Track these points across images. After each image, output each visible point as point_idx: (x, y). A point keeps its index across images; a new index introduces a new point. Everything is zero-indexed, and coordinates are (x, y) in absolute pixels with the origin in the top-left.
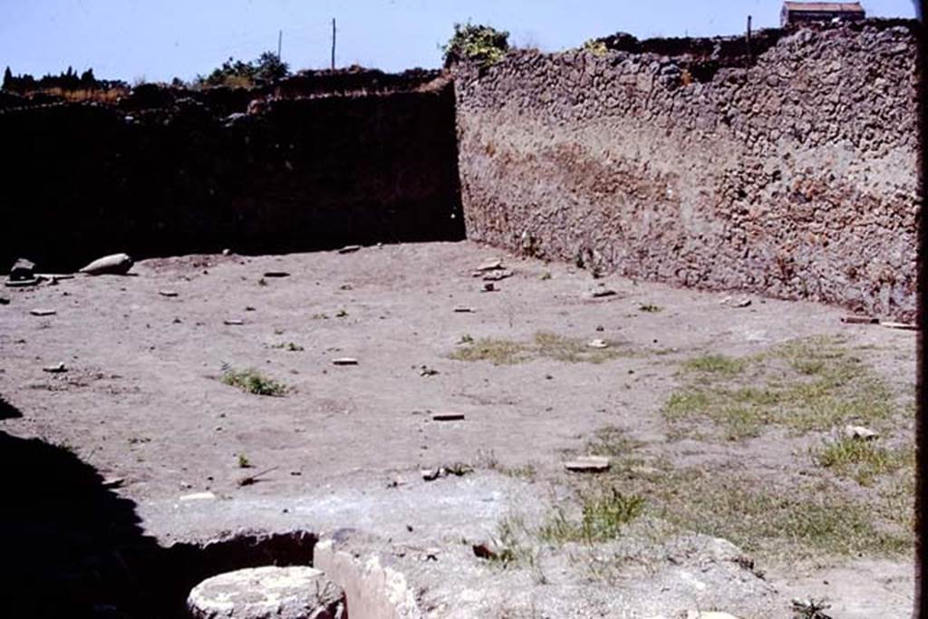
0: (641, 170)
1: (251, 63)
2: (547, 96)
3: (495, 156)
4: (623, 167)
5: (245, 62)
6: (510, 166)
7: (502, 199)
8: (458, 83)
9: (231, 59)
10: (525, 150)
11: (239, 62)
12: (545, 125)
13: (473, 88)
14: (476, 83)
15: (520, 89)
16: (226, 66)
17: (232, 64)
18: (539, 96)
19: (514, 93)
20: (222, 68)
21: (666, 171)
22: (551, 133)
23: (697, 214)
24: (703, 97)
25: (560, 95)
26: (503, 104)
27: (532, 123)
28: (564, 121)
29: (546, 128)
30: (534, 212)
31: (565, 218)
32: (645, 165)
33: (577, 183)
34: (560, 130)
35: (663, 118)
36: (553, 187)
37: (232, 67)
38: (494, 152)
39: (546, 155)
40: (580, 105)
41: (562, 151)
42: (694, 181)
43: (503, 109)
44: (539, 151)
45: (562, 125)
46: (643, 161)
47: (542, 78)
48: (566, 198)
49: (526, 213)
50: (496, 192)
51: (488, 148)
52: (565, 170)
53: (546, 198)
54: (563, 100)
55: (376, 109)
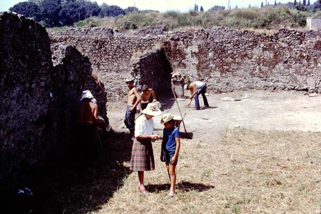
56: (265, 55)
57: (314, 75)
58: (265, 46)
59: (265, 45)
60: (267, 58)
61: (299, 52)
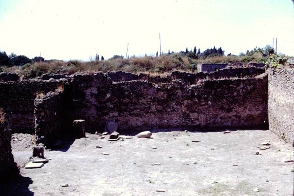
1: (263, 49)
2: (287, 85)
3: (276, 103)
5: (261, 48)
6: (279, 107)
7: (277, 118)
8: (269, 75)
9: (256, 47)
10: (283, 103)
11: (259, 48)
12: (287, 95)
13: (272, 78)
14: (272, 76)
15: (281, 81)
16: (255, 49)
17: (257, 49)
18: (286, 84)
19: (280, 82)
20: (253, 50)
22: (288, 98)
25: (290, 85)
26: (278, 85)
27: (284, 94)
28: (291, 94)
29: (287, 96)
30: (284, 125)
31: (291, 128)
34: (290, 97)
36: (288, 117)
37: (257, 50)
38: (276, 102)
39: (287, 105)
41: (290, 105)
43: (278, 87)
44: (285, 103)
45: (290, 95)
47: (286, 78)
48: (291, 121)
49: (282, 124)
50: (276, 115)
51: (274, 100)
52: (291, 112)
53: (287, 120)
54: (291, 87)
55: (240, 84)
56: (159, 95)
57: (205, 112)
58: (160, 87)
59: (159, 86)
60: (161, 98)
61: (190, 91)
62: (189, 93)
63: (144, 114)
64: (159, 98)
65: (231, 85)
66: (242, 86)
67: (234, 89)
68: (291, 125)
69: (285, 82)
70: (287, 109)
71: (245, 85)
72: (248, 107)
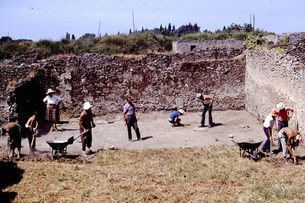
0: (287, 99)
1: (240, 25)
2: (266, 67)
3: (254, 85)
4: (283, 97)
5: (238, 24)
6: (257, 89)
7: (256, 101)
8: (247, 56)
10: (261, 85)
11: (236, 25)
12: (265, 77)
14: (250, 58)
16: (232, 26)
18: (264, 66)
19: (258, 64)
20: (230, 27)
21: (293, 101)
22: (266, 80)
23: (301, 119)
24: (302, 76)
25: (268, 67)
26: (256, 67)
27: (262, 75)
30: (263, 107)
32: (288, 97)
33: (273, 100)
34: (268, 80)
35: (293, 81)
36: (267, 99)
37: (234, 26)
38: (254, 83)
40: (273, 72)
41: (269, 87)
42: (300, 106)
43: (256, 69)
44: (264, 86)
45: (269, 78)
46: (288, 96)
47: (264, 60)
48: (270, 104)
49: (261, 107)
50: (254, 98)
51: (253, 82)
52: (270, 94)
53: (265, 103)
54: (269, 69)
55: (218, 66)
56: (134, 79)
57: (182, 95)
58: (135, 71)
59: (134, 69)
60: (137, 82)
61: (166, 74)
62: (166, 75)
63: (120, 98)
64: (135, 81)
65: (208, 67)
66: (219, 68)
67: (211, 71)
68: (270, 108)
69: (264, 64)
70: (266, 91)
71: (222, 67)
72: (226, 90)
